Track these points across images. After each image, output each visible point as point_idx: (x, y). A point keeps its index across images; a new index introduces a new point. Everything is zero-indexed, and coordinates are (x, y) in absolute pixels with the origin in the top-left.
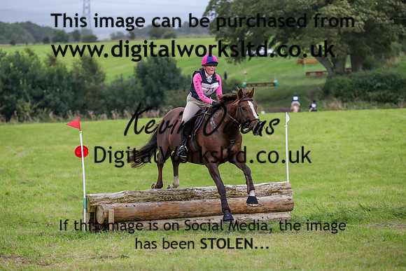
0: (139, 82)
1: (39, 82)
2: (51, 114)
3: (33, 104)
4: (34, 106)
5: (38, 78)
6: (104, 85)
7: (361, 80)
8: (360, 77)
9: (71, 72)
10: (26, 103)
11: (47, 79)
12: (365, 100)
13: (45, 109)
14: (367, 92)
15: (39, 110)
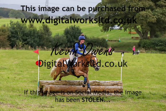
0: (65, 36)
1: (25, 34)
2: (30, 47)
3: (22, 42)
4: (23, 43)
5: (25, 32)
6: (51, 37)
7: (153, 42)
8: (153, 40)
9: (39, 31)
10: (20, 42)
11: (29, 33)
12: (154, 49)
13: (27, 45)
14: (155, 47)
15: (25, 45)
